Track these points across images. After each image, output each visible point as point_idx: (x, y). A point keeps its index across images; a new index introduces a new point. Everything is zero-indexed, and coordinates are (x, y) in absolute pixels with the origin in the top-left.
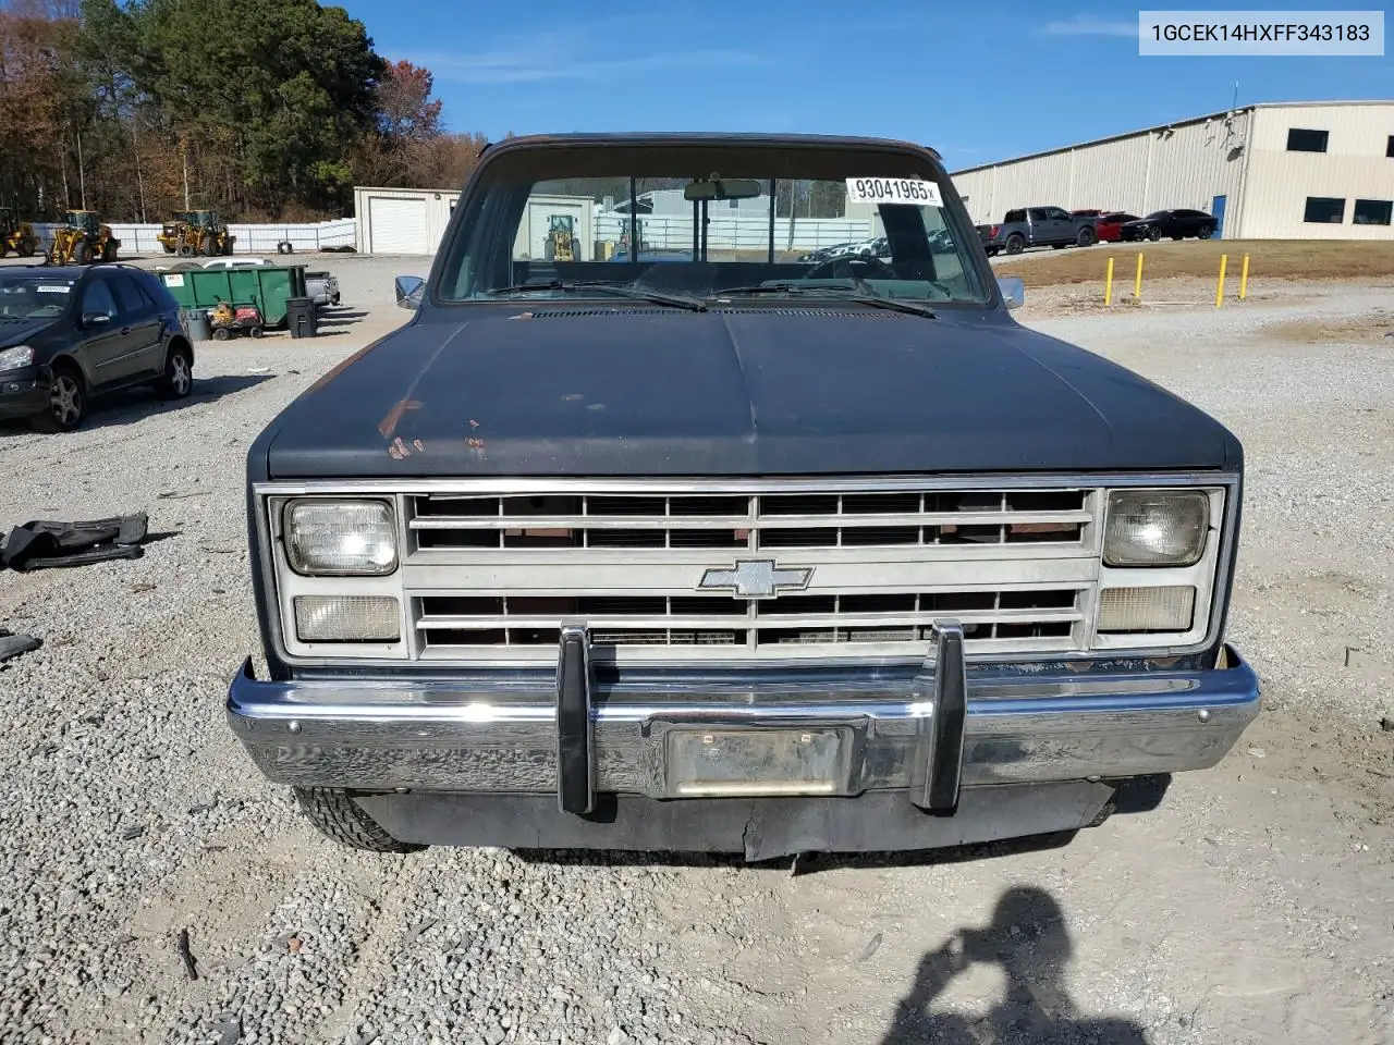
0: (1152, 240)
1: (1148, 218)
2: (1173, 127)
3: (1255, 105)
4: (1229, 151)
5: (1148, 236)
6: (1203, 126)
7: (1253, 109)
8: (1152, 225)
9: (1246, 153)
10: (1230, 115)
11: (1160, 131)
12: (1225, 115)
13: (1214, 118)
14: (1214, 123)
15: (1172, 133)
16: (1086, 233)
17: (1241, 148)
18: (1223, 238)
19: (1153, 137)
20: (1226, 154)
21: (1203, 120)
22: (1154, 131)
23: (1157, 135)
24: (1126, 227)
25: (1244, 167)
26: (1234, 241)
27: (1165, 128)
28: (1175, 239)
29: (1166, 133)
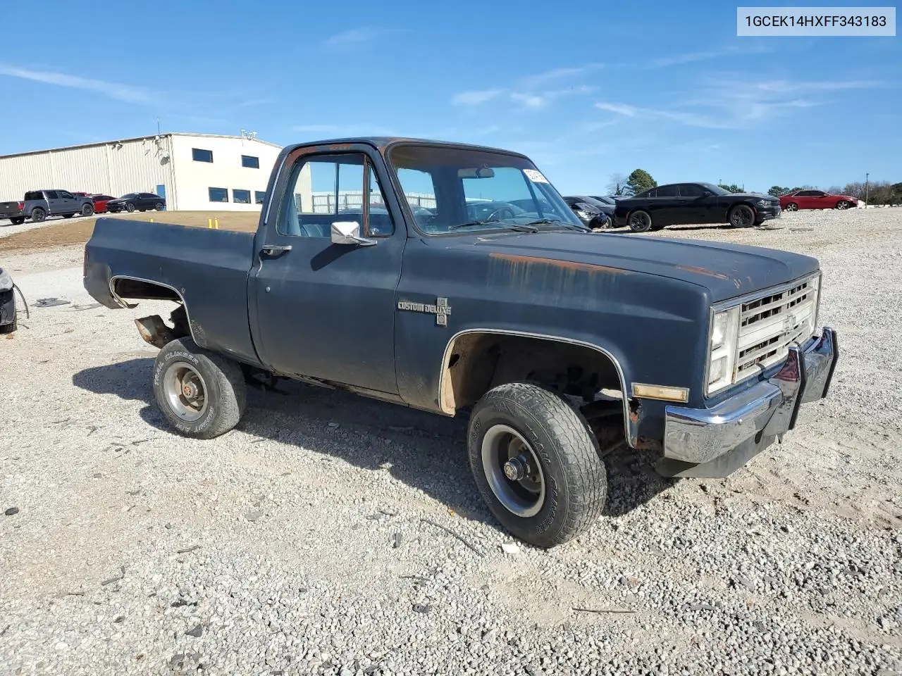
0: (129, 212)
1: (122, 197)
2: (122, 142)
3: (172, 133)
4: (161, 158)
5: (126, 209)
6: (140, 143)
7: (171, 135)
8: (128, 202)
9: (171, 159)
10: (157, 138)
11: (114, 144)
12: (154, 138)
13: (147, 139)
14: (148, 141)
15: (121, 146)
16: (86, 208)
17: (168, 158)
18: (167, 210)
19: (109, 147)
20: (159, 161)
21: (141, 139)
22: (109, 144)
23: (112, 146)
24: (109, 204)
25: (172, 168)
26: (174, 211)
27: (117, 142)
28: (141, 211)
29: (117, 145)
